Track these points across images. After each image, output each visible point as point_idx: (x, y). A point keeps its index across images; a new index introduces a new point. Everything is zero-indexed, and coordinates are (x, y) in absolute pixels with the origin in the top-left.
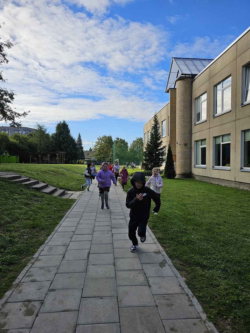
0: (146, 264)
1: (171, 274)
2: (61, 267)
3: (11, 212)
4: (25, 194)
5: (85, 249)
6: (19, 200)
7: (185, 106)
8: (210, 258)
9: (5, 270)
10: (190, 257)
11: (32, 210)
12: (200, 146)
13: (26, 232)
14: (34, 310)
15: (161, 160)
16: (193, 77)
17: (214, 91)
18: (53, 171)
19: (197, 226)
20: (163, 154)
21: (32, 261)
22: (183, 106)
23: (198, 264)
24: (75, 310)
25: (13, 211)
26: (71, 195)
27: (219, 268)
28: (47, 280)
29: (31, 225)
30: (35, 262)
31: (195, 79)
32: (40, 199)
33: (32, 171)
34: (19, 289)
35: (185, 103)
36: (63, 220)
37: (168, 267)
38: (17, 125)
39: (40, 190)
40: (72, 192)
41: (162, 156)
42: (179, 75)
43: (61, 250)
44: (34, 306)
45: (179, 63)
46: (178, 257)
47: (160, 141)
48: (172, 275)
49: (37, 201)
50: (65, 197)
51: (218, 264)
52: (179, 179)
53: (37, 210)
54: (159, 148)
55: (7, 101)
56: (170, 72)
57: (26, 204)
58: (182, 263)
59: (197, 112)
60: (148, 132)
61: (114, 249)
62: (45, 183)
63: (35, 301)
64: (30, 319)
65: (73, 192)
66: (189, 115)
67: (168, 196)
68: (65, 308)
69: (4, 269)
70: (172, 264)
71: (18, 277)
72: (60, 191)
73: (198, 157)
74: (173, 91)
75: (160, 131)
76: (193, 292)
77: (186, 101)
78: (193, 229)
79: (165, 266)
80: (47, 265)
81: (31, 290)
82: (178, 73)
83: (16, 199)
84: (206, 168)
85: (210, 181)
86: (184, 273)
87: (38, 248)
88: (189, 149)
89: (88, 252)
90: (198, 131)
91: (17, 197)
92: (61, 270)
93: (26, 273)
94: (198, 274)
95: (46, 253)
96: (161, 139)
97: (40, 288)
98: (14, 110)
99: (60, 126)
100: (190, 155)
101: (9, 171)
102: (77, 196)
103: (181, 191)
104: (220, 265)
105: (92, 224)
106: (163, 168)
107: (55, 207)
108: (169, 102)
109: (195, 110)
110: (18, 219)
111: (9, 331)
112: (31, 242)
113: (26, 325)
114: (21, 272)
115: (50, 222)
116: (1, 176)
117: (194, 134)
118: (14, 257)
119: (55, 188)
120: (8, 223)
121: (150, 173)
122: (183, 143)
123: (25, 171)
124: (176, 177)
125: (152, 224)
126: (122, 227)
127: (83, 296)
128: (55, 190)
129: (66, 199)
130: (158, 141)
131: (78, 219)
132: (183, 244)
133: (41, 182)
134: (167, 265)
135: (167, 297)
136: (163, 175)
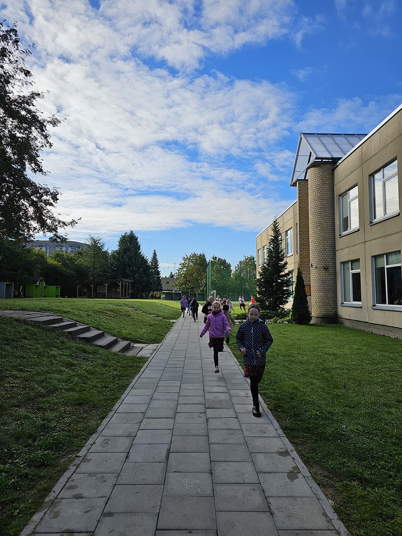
0: (265, 473)
1: (308, 492)
2: (124, 474)
3: (46, 378)
4: (69, 348)
5: (162, 444)
6: (58, 358)
7: (322, 206)
8: (374, 466)
9: (33, 476)
10: (340, 464)
11: (78, 375)
12: (351, 271)
13: (67, 411)
15: (287, 294)
16: (334, 161)
17: (370, 184)
18: (112, 311)
19: (350, 408)
20: (288, 283)
21: (77, 461)
22: (320, 207)
23: (354, 476)
25: (49, 375)
26: (140, 351)
27: (393, 485)
28: (100, 496)
29: (77, 399)
30: (82, 463)
31: (338, 164)
32: (91, 356)
33: (80, 310)
34: (55, 510)
35: (322, 202)
36: (126, 392)
37: (303, 480)
38: (60, 239)
39: (91, 342)
40: (140, 345)
41: (287, 286)
42: (313, 160)
43: (124, 444)
45: (311, 142)
46: (318, 463)
47: (283, 263)
48: (309, 495)
49: (87, 360)
50: (130, 354)
51: (390, 476)
52: (317, 325)
53: (86, 374)
54: (283, 273)
55: (47, 203)
56: (298, 156)
57: (70, 365)
58: (326, 474)
59: (343, 216)
60: (264, 247)
61: (212, 446)
62: (99, 330)
63: (80, 532)
65: (143, 345)
66: (331, 222)
67: (299, 353)
69: (31, 475)
70: (310, 475)
71: (54, 489)
72: (123, 344)
73: (347, 288)
74: (302, 183)
75: (283, 246)
76: (347, 527)
77: (324, 198)
78: (344, 413)
79: (297, 478)
80: (100, 470)
81: (75, 513)
82: (310, 156)
83: (54, 356)
84: (361, 307)
85: (370, 329)
87: (86, 440)
88: (332, 276)
89: (167, 448)
90: (347, 246)
91: (55, 353)
92: (123, 480)
93: (67, 482)
94: (355, 494)
95: (100, 449)
96: (285, 259)
97: (89, 509)
98: (57, 217)
99: (124, 239)
100: (333, 286)
101: (45, 310)
102: (149, 352)
103: (320, 346)
104: (393, 479)
105: (174, 401)
106: (289, 306)
107: (115, 370)
108: (297, 200)
109: (340, 213)
110: (57, 389)
112: (75, 428)
114: (58, 480)
115: (107, 396)
116: (33, 319)
117: (339, 252)
118: (48, 454)
119: (115, 338)
120: (41, 396)
121: (268, 315)
122: (322, 266)
123: (69, 311)
124: (312, 322)
125: (273, 402)
126: (224, 407)
127: (160, 527)
128: (115, 342)
129: (131, 357)
130: (281, 263)
131: (151, 391)
132: (327, 440)
133: (93, 329)
134: (300, 476)
135: (301, 534)
136: (290, 318)
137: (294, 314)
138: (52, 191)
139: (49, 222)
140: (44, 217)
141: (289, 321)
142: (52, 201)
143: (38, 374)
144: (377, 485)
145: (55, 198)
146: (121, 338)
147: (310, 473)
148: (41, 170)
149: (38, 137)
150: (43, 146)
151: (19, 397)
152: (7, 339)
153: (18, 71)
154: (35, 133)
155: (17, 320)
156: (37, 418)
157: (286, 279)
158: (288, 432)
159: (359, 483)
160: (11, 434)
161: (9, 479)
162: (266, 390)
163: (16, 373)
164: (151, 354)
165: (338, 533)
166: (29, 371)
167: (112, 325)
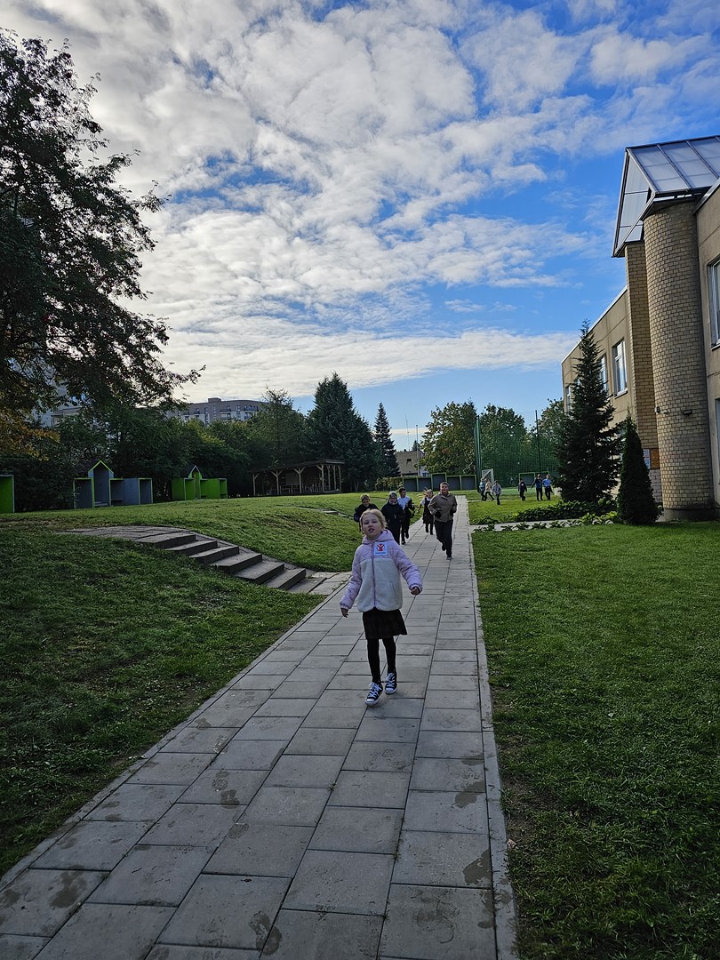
0: (422, 791)
1: (481, 826)
2: (196, 787)
3: (137, 635)
4: (193, 585)
5: (277, 740)
6: (170, 603)
7: (675, 291)
10: (562, 780)
11: (193, 629)
13: (156, 688)
14: (78, 892)
15: (616, 468)
16: (694, 199)
18: (289, 517)
19: (647, 681)
20: (612, 448)
21: (137, 765)
22: (670, 292)
23: (576, 802)
24: (170, 905)
25: (143, 631)
26: (318, 585)
28: (145, 819)
29: (177, 669)
30: (142, 769)
31: (704, 201)
32: (226, 597)
33: (231, 519)
34: (73, 836)
36: (262, 656)
37: (481, 805)
38: (176, 404)
39: (235, 573)
40: (323, 575)
41: (616, 453)
42: (652, 199)
44: (83, 882)
45: (646, 162)
47: (604, 409)
48: (478, 830)
49: (218, 603)
50: (299, 590)
52: (671, 525)
53: (208, 627)
55: (151, 347)
56: (623, 194)
57: (186, 613)
58: (531, 796)
61: (357, 746)
62: (255, 551)
63: (92, 870)
64: (59, 914)
65: (328, 575)
66: (695, 320)
68: (151, 897)
70: (499, 796)
71: (84, 808)
72: (292, 573)
74: (633, 250)
75: (604, 373)
76: (514, 886)
77: (678, 275)
79: (474, 801)
80: (164, 780)
83: (163, 599)
86: (523, 826)
87: (165, 732)
88: (698, 427)
89: (282, 747)
91: (167, 594)
92: (190, 795)
93: (108, 796)
95: (178, 747)
96: (610, 401)
97: (120, 838)
99: (325, 390)
100: (704, 446)
101: (171, 523)
102: (332, 586)
105: (333, 669)
108: (626, 287)
109: (711, 301)
110: (149, 652)
113: (45, 929)
114: (97, 793)
115: (229, 662)
116: (144, 540)
117: (713, 378)
118: (98, 753)
119: (279, 564)
120: (123, 663)
121: (578, 510)
122: (678, 409)
123: (211, 523)
124: (661, 519)
125: (505, 671)
126: (411, 680)
127: (208, 869)
128: (279, 571)
129: (298, 596)
130: (600, 409)
131: (303, 653)
132: (566, 739)
133: (245, 550)
134: (481, 798)
135: (428, 893)
136: (616, 513)
137: (623, 506)
138: (155, 326)
139: (156, 377)
140: (147, 371)
141: (615, 520)
142: (157, 342)
143: (127, 629)
144: (610, 820)
145: (162, 336)
146: (294, 564)
147: (502, 794)
148: (138, 292)
149: (132, 235)
150: (141, 248)
151: (84, 666)
152: (92, 575)
154: (126, 228)
155: (118, 543)
156: (101, 698)
157: (612, 439)
158: (502, 723)
159: (581, 813)
160: (52, 723)
161: (25, 790)
162: (503, 649)
163: (91, 628)
164: (334, 590)
165: (494, 894)
166: (114, 625)
167: (282, 542)
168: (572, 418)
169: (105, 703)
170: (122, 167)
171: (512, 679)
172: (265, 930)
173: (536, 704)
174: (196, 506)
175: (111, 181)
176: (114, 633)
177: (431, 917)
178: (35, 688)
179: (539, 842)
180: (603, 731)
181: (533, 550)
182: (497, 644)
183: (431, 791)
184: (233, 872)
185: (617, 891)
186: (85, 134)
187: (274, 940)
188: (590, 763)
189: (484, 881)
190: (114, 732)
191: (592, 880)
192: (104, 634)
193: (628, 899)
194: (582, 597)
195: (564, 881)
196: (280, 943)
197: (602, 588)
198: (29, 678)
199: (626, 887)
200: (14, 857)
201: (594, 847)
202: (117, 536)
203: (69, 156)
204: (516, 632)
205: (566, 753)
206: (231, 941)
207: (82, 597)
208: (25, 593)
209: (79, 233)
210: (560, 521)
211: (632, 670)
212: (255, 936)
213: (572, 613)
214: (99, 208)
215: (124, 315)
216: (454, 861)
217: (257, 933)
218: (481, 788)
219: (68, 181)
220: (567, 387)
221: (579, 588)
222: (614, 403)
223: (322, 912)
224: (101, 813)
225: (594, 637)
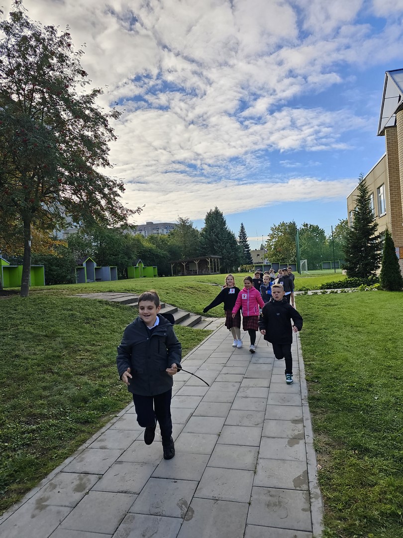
0: (269, 437)
1: (302, 457)
5: (188, 408)
14: (87, 485)
18: (192, 288)
20: (377, 247)
21: (115, 420)
24: (135, 493)
26: (209, 324)
28: (119, 448)
30: (117, 422)
34: (83, 456)
37: (302, 446)
38: (130, 226)
40: (211, 319)
44: (89, 480)
45: (397, 79)
46: (327, 431)
47: (372, 224)
48: (301, 459)
50: (198, 328)
56: (384, 98)
58: (330, 441)
61: (231, 411)
62: (174, 306)
63: (93, 474)
64: (78, 496)
65: (213, 319)
68: (125, 489)
70: (312, 442)
71: (88, 442)
72: (194, 318)
76: (322, 490)
79: (298, 443)
81: (95, 460)
86: (326, 458)
87: (129, 403)
89: (191, 412)
93: (100, 436)
97: (107, 458)
98: (125, 206)
99: (210, 216)
101: (128, 291)
102: (216, 325)
105: (218, 371)
108: (386, 153)
111: (48, 508)
113: (71, 503)
114: (94, 434)
116: (114, 300)
118: (94, 413)
119: (187, 313)
120: (104, 366)
121: (356, 282)
125: (315, 373)
126: (261, 377)
127: (154, 475)
128: (187, 317)
129: (198, 331)
130: (370, 224)
131: (201, 362)
132: (350, 410)
133: (168, 305)
134: (302, 442)
135: (273, 491)
136: (379, 284)
137: (383, 281)
138: (118, 183)
139: (119, 211)
140: (114, 208)
141: (378, 288)
142: (119, 192)
143: (107, 348)
144: (376, 456)
145: (122, 188)
146: (195, 313)
147: (314, 440)
148: (108, 164)
149: (104, 132)
150: (110, 140)
151: (85, 367)
152: (87, 319)
153: (76, 73)
154: (102, 129)
155: (100, 302)
156: (95, 384)
157: (377, 242)
158: (313, 402)
159: (359, 451)
160: (69, 397)
161: (57, 432)
162: (313, 361)
163: (88, 347)
164: (217, 327)
165: (310, 493)
166: (100, 346)
167: (189, 301)
168: (353, 230)
169: (97, 387)
170: (99, 95)
171: (319, 377)
172: (185, 508)
173: (333, 391)
174: (141, 281)
175: (93, 103)
176: (100, 350)
177: (275, 505)
178: (60, 379)
179: (335, 467)
180: (371, 407)
181: (330, 305)
182: (310, 358)
183: (274, 438)
184: (167, 477)
185: (380, 494)
186: (79, 77)
187: (190, 513)
188: (364, 424)
189: (305, 487)
190: (101, 402)
191: (366, 488)
192: (95, 350)
193: (387, 499)
194: (359, 332)
195: (350, 488)
196: (194, 515)
197: (370, 327)
198: (57, 373)
199: (385, 493)
200: (53, 466)
201: (366, 470)
202: (100, 298)
203: (70, 90)
204: (321, 351)
205: (350, 418)
206: (168, 514)
207: (83, 330)
208: (53, 328)
209: (76, 133)
210: (346, 289)
211: (388, 373)
212: (180, 511)
213: (353, 341)
214: (87, 119)
215: (101, 178)
216: (288, 475)
217: (181, 510)
218: (303, 436)
219: (70, 105)
220: (350, 212)
221: (357, 327)
222: (378, 221)
223: (216, 500)
224: (96, 445)
225: (366, 354)
